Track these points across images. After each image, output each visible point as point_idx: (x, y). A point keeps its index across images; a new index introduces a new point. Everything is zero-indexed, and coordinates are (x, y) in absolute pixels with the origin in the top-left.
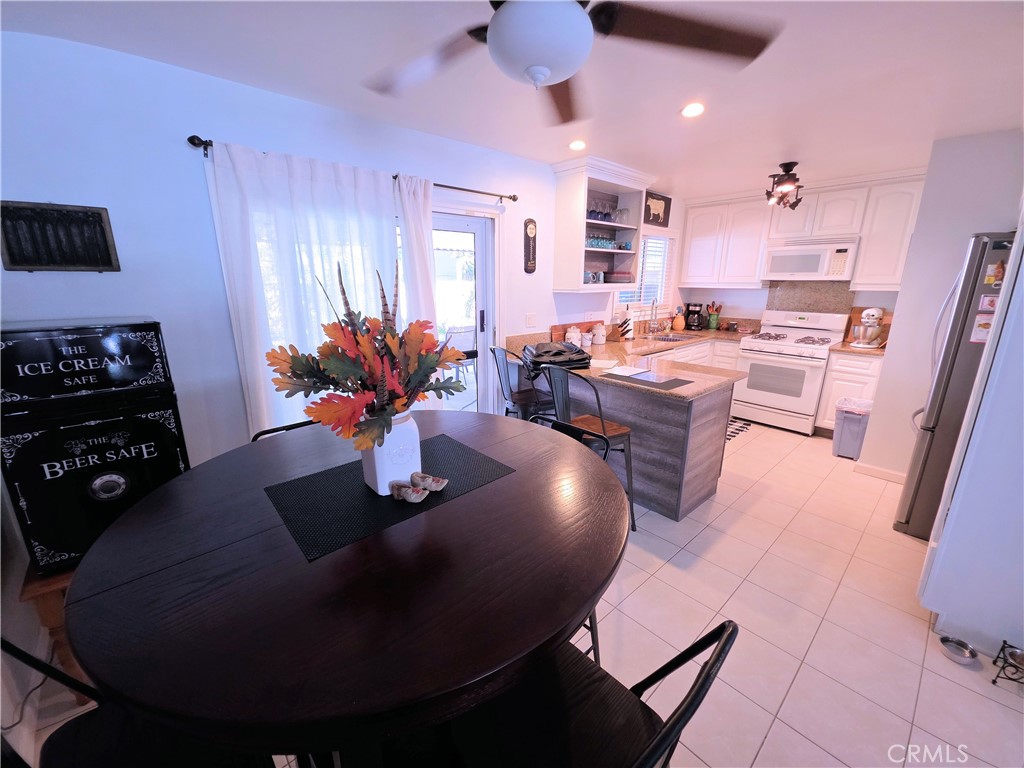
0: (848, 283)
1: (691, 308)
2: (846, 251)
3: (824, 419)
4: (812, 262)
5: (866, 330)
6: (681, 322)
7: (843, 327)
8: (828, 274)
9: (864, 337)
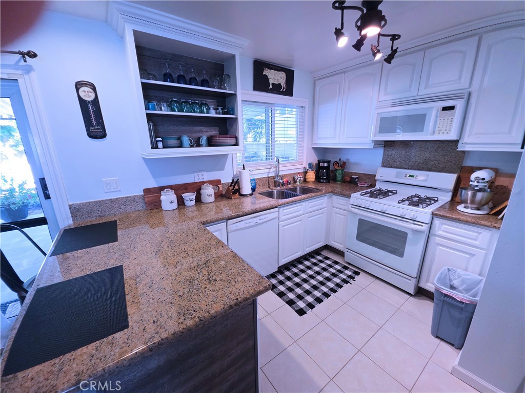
0: (455, 142)
1: (321, 164)
2: (452, 108)
3: (427, 281)
4: (418, 121)
5: (474, 195)
6: (311, 176)
7: (451, 186)
8: (434, 133)
9: (473, 202)
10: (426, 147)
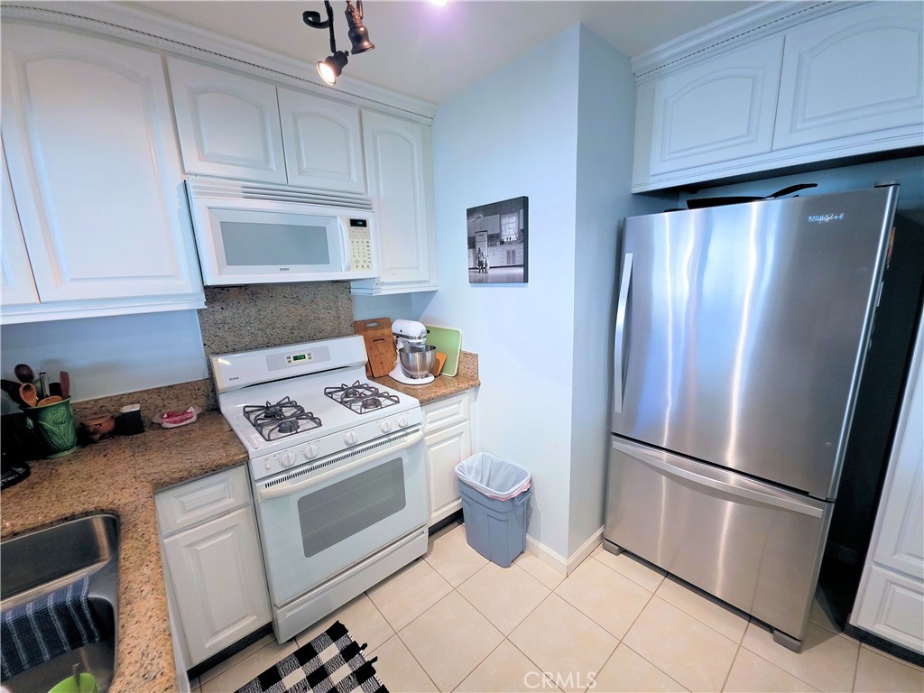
2: (364, 224)
8: (351, 267)
10: (295, 296)
